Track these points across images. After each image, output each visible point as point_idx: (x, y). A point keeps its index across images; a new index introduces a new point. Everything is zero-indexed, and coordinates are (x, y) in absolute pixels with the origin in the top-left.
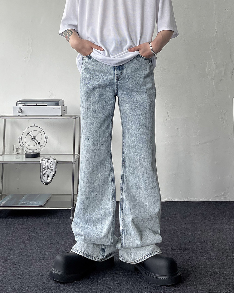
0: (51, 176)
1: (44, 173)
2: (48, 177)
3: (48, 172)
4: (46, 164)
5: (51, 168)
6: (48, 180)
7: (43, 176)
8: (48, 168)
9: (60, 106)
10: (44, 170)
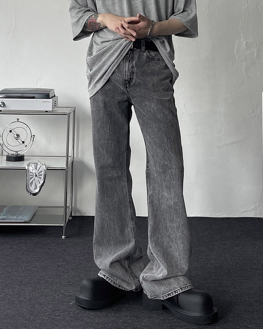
0: (39, 186)
3: (36, 180)
5: (39, 175)
6: (35, 191)
7: (30, 185)
8: (36, 175)
9: (51, 100)
10: (31, 178)
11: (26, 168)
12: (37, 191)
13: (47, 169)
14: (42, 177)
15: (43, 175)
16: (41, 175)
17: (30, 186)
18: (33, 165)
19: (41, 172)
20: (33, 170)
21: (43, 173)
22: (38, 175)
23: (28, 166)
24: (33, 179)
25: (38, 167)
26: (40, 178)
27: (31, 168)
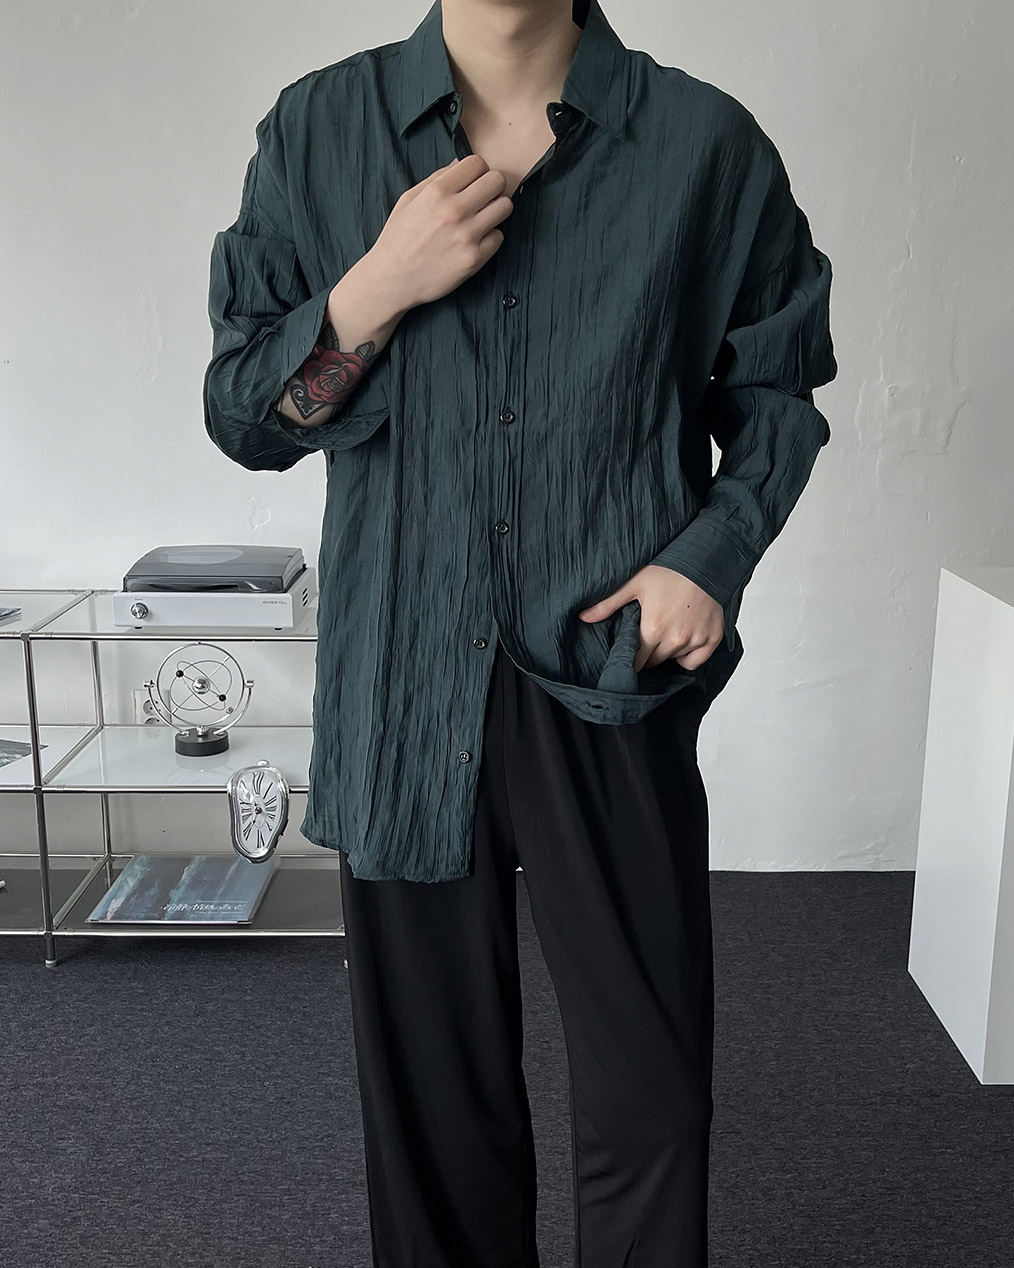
0: (268, 838)
1: (244, 826)
2: (260, 838)
3: (260, 823)
4: (252, 798)
5: (267, 809)
6: (260, 850)
7: (243, 834)
8: (259, 811)
9: (287, 595)
10: (245, 818)
11: (229, 789)
12: (263, 852)
13: (291, 792)
14: (278, 813)
15: (279, 809)
16: (274, 809)
17: (244, 839)
18: (250, 784)
19: (273, 800)
20: (248, 796)
21: (278, 803)
22: (264, 810)
23: (235, 782)
24: (250, 820)
25: (264, 786)
26: (272, 817)
27: (244, 791)
